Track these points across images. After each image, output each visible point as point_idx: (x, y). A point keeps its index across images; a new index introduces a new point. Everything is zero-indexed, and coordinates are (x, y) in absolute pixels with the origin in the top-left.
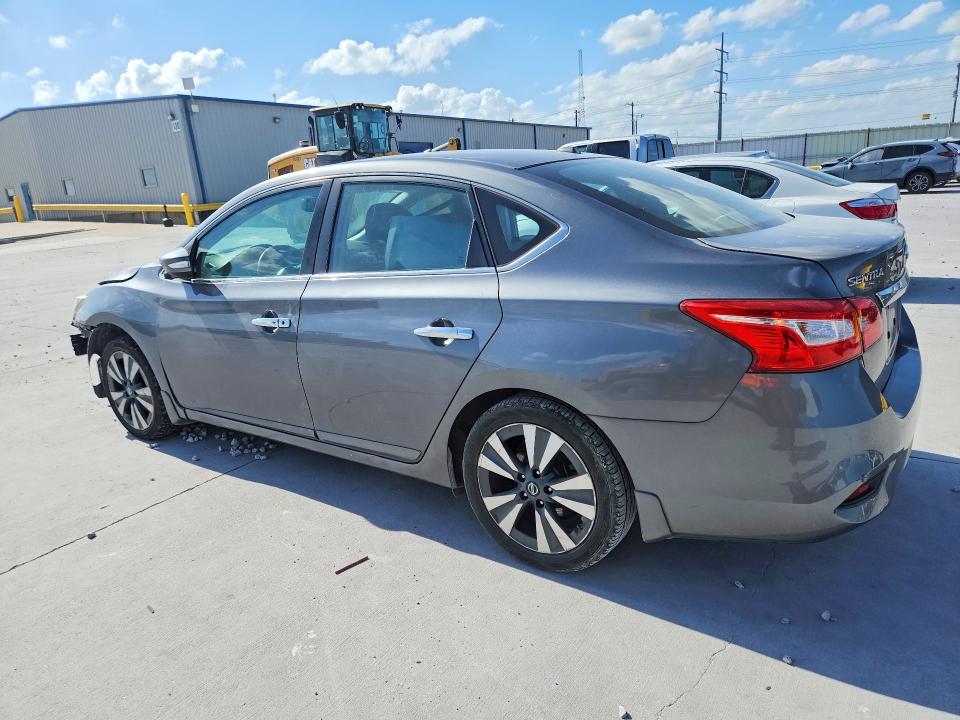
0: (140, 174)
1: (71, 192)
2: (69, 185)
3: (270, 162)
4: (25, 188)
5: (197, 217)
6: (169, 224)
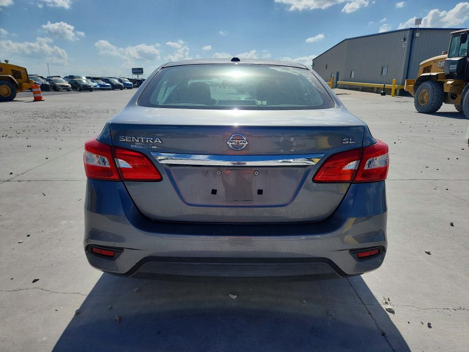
0: (381, 69)
1: (353, 77)
2: (353, 73)
3: (421, 64)
4: (338, 74)
5: (398, 92)
6: (383, 94)
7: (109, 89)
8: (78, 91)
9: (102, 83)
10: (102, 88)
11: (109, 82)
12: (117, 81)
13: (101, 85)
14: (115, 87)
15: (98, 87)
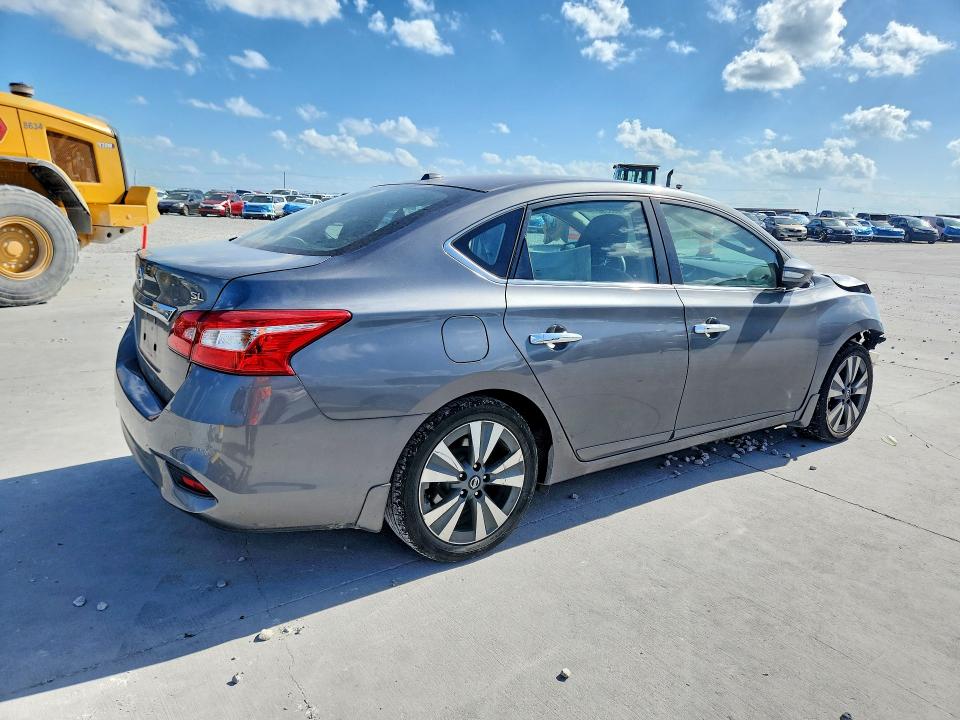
7: (897, 241)
8: (821, 242)
9: (886, 225)
10: (883, 237)
11: (903, 226)
12: (926, 225)
13: (880, 232)
14: (913, 236)
15: (871, 235)
